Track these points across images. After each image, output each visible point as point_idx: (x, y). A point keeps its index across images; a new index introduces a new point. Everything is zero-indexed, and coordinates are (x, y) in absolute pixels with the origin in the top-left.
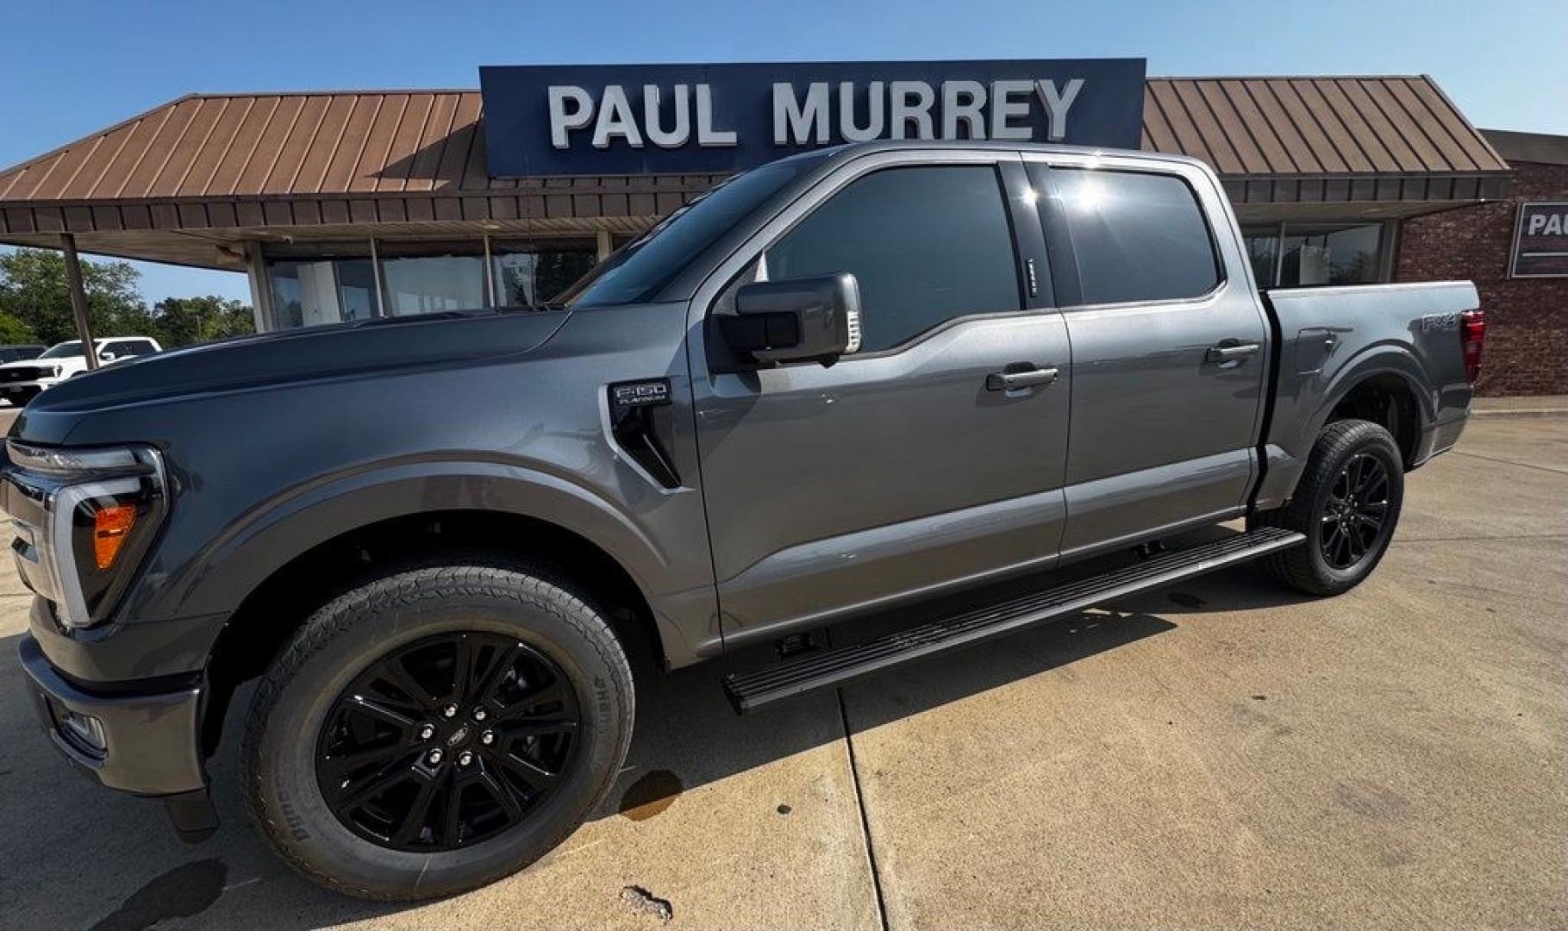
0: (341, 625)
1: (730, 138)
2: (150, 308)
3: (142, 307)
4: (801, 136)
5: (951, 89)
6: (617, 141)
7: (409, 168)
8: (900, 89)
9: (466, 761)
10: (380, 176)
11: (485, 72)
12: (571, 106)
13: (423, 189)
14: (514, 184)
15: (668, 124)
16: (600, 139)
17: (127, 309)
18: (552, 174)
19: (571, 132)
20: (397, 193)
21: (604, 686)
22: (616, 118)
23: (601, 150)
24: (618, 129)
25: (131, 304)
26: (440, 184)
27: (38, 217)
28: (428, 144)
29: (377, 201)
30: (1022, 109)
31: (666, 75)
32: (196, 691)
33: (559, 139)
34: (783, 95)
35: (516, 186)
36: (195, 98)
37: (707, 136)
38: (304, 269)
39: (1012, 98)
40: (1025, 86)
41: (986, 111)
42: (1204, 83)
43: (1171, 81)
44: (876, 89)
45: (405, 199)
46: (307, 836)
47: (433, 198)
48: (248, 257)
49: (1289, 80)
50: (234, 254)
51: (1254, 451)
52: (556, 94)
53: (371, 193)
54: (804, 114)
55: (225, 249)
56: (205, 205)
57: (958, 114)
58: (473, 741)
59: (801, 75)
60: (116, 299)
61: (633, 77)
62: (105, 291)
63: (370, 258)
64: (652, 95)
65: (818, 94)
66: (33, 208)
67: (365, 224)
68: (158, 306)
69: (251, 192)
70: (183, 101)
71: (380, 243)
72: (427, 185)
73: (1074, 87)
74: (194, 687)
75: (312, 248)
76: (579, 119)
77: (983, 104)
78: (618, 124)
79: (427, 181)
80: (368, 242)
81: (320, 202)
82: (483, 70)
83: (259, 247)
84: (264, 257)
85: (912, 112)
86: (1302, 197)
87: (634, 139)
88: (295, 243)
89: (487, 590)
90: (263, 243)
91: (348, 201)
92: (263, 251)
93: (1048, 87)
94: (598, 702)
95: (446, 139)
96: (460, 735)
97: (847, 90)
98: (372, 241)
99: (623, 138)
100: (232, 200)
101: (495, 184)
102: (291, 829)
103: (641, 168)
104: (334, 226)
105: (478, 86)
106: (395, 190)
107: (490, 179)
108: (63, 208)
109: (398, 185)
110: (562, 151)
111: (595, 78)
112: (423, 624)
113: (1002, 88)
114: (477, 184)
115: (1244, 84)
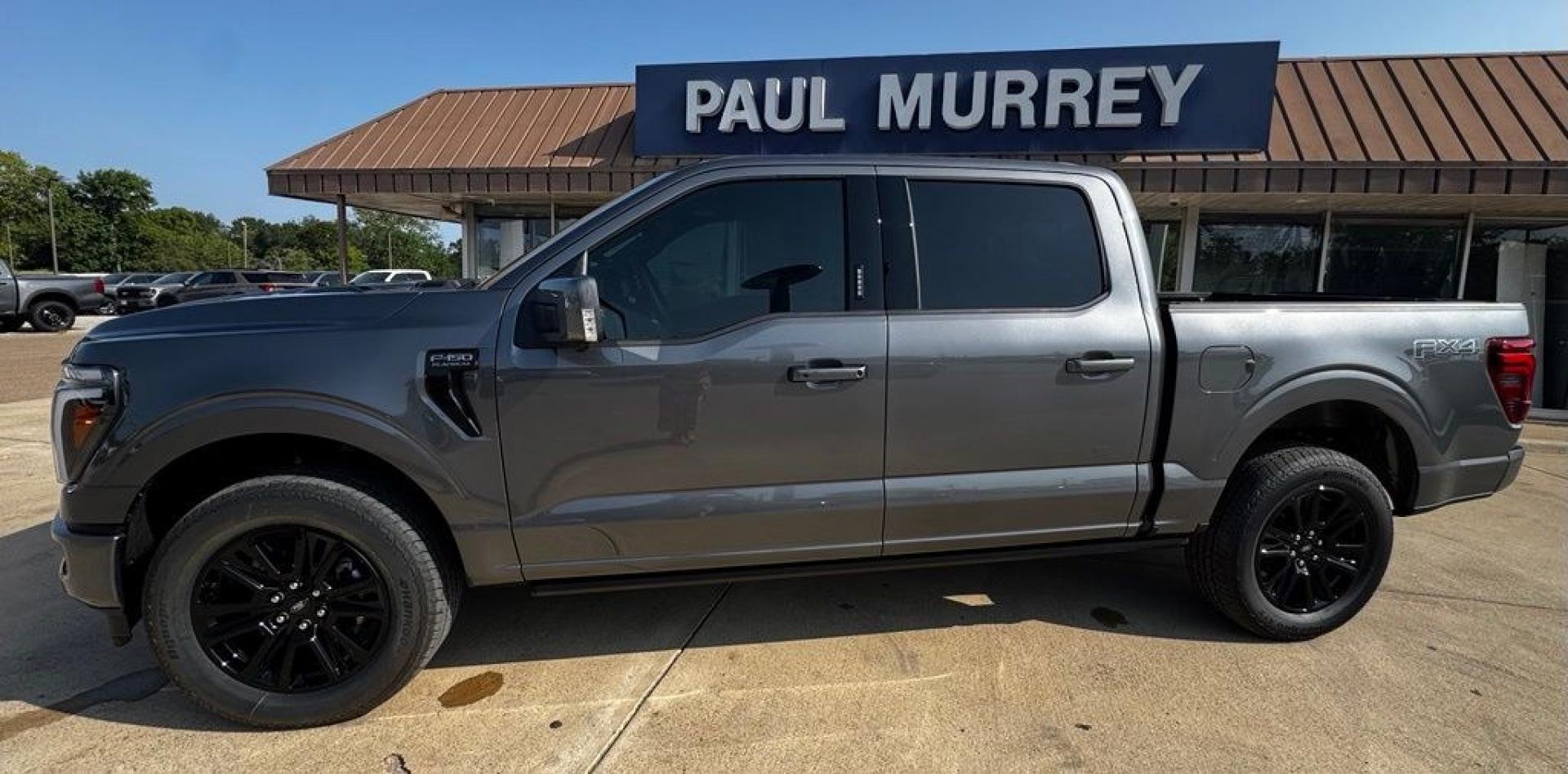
0: (214, 508)
1: (838, 124)
2: (446, 246)
3: (441, 245)
4: (904, 122)
5: (1056, 77)
6: (741, 126)
7: (576, 148)
8: (1003, 78)
9: (304, 626)
10: (555, 154)
11: (641, 71)
12: (705, 97)
13: (583, 165)
14: (653, 162)
15: (784, 111)
16: (725, 125)
17: (430, 246)
18: (685, 154)
19: (704, 120)
20: (564, 168)
21: (407, 587)
22: (740, 107)
23: (726, 134)
24: (741, 116)
25: (434, 242)
26: (597, 160)
27: (326, 181)
28: (595, 129)
29: (549, 173)
30: (1132, 95)
31: (786, 69)
32: (116, 538)
33: (692, 125)
34: (889, 85)
35: (655, 164)
36: (442, 92)
37: (819, 122)
38: (505, 225)
39: (1120, 84)
40: (1137, 72)
41: (1093, 98)
42: (1365, 63)
43: (1324, 63)
44: (980, 78)
45: (569, 173)
46: (177, 657)
47: (589, 173)
48: (463, 215)
49: (1479, 58)
50: (454, 213)
51: (1145, 469)
52: (693, 88)
53: (545, 168)
54: (908, 102)
55: (448, 209)
56: (430, 175)
57: (1062, 101)
58: (309, 612)
59: (906, 67)
60: (424, 238)
61: (758, 72)
62: (418, 231)
63: (549, 218)
64: (774, 87)
65: (923, 83)
66: (322, 175)
67: (537, 192)
68: (452, 244)
69: (462, 166)
70: (434, 94)
71: (559, 206)
72: (588, 163)
73: (1191, 72)
74: (116, 535)
75: (509, 209)
76: (709, 109)
77: (1088, 91)
78: (742, 112)
79: (586, 159)
80: (549, 206)
81: (508, 174)
82: (638, 68)
83: (472, 208)
84: (476, 216)
85: (1014, 99)
86: (1476, 188)
87: (754, 125)
88: (497, 205)
89: (319, 498)
90: (476, 205)
91: (528, 174)
92: (475, 211)
93: (1161, 74)
94: (402, 600)
95: (610, 125)
96: (300, 605)
97: (951, 80)
98: (553, 206)
99: (745, 124)
100: (449, 171)
101: (639, 162)
102: (167, 649)
103: (759, 150)
104: (516, 193)
105: (633, 80)
106: (563, 165)
107: (636, 158)
108: (339, 175)
109: (565, 162)
110: (695, 134)
111: (725, 73)
112: (268, 514)
113: (1109, 75)
114: (625, 161)
115: (1418, 65)
